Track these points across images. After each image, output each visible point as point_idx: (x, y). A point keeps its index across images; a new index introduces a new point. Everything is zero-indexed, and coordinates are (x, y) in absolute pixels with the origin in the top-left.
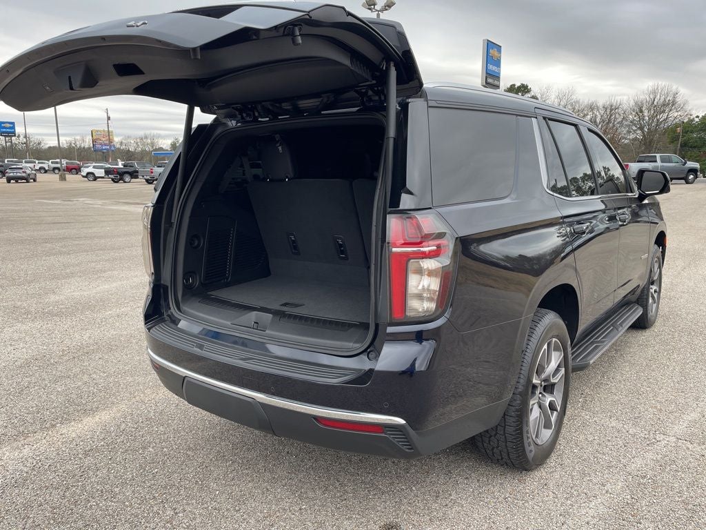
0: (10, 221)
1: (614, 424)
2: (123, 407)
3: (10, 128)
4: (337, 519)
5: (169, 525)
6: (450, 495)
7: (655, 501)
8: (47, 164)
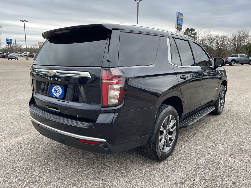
0: (6, 73)
1: (196, 147)
2: (27, 135)
3: (10, 41)
4: (89, 175)
5: (31, 174)
6: (131, 168)
7: (202, 173)
8: (23, 54)
